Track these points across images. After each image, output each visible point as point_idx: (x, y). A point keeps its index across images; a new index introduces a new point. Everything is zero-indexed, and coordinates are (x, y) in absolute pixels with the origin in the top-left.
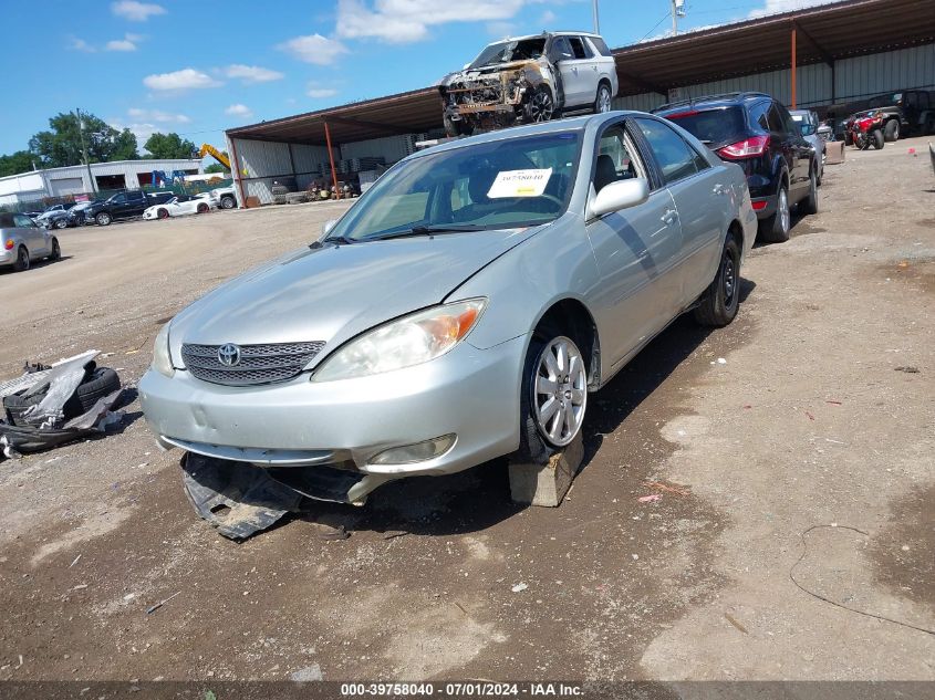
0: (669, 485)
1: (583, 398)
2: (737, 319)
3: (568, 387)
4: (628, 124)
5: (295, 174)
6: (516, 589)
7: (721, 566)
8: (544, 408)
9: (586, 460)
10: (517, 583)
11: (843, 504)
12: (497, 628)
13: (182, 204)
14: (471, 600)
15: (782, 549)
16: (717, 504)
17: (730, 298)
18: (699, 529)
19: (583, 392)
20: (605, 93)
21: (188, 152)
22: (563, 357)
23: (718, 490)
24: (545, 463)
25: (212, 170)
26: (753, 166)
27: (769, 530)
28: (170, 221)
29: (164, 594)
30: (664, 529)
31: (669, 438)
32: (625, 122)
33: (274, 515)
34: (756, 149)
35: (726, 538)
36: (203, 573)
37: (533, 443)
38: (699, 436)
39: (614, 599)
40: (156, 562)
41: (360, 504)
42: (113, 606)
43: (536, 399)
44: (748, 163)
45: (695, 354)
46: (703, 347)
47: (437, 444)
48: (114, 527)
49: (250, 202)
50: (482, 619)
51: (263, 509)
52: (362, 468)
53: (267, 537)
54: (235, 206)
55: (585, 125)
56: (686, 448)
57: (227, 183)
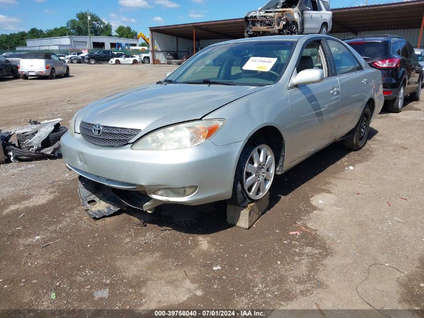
0: (306, 228)
1: (272, 177)
2: (364, 148)
3: (264, 170)
4: (322, 42)
5: (177, 51)
6: (215, 268)
7: (321, 276)
8: (249, 179)
9: (269, 208)
10: (216, 266)
11: (394, 254)
12: (198, 288)
13: (126, 59)
14: (192, 271)
15: (356, 273)
16: (328, 242)
17: (363, 137)
18: (316, 254)
19: (272, 174)
20: (324, 29)
21: (134, 36)
22: (263, 156)
23: (331, 235)
24: (245, 207)
25: (143, 45)
26: (389, 73)
27: (351, 261)
28: (119, 66)
29: (53, 239)
30: (297, 250)
31: (314, 203)
32: (321, 40)
33: (114, 209)
34: (392, 64)
35: (327, 261)
36: (74, 232)
37: (239, 196)
38: (329, 205)
39: (262, 283)
40: (55, 223)
41: (150, 212)
42: (29, 241)
43: (244, 174)
44: (387, 71)
45: (339, 162)
46: (344, 159)
47: (187, 190)
48: (44, 202)
49: (156, 62)
50: (193, 281)
51: (110, 205)
52: (150, 196)
53: (108, 219)
54: (149, 62)
55: (299, 39)
56: (320, 210)
57: (147, 52)
